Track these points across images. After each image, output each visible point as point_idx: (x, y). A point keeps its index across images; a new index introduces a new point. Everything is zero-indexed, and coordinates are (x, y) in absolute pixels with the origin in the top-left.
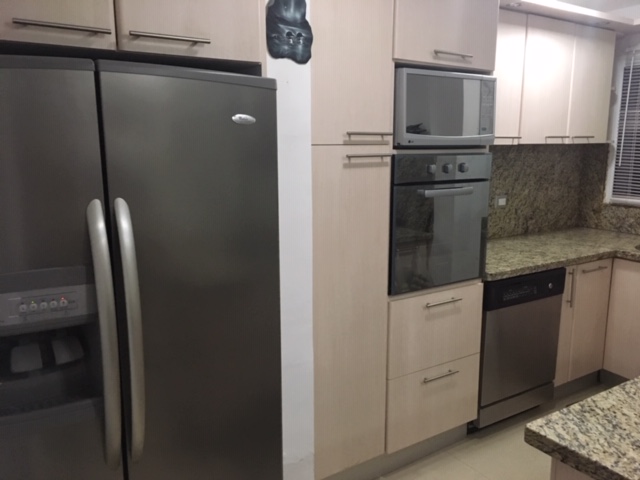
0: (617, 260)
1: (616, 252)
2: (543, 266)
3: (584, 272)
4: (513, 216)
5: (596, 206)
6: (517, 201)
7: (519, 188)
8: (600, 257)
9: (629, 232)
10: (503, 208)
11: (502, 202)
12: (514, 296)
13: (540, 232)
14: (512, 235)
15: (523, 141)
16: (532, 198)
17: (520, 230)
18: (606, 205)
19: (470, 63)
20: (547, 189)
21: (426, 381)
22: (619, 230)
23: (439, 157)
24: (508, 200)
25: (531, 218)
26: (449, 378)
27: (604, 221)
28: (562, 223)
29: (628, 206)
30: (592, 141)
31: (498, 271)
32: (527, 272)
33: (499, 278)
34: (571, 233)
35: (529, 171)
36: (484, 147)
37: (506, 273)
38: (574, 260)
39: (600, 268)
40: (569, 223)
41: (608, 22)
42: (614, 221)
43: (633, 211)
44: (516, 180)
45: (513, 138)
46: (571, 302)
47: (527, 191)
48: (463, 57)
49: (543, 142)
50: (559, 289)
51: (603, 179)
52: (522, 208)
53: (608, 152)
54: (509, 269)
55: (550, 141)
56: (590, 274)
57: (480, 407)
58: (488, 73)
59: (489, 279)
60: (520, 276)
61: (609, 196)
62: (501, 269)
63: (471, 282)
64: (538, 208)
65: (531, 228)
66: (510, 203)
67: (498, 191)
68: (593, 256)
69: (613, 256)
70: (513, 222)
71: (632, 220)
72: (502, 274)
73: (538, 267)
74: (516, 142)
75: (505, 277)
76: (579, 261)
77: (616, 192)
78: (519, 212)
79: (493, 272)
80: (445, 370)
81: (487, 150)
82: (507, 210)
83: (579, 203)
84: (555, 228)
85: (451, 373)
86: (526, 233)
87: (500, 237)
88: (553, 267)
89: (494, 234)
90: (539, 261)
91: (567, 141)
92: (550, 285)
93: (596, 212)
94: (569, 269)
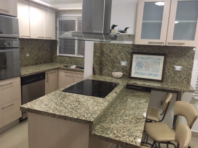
0: (59, 70)
1: (58, 68)
2: (39, 72)
3: (51, 73)
4: (32, 59)
5: (55, 56)
6: (33, 55)
7: (33, 51)
8: (55, 69)
9: (63, 63)
10: (29, 57)
11: (28, 55)
12: (31, 80)
13: (41, 64)
14: (32, 65)
15: (31, 38)
16: (37, 54)
17: (35, 63)
18: (58, 56)
19: (9, 13)
20: (42, 52)
21: (3, 108)
22: (61, 62)
23: (6, 41)
24: (30, 55)
25: (38, 60)
26: (11, 106)
27: (57, 60)
28: (47, 61)
29: (62, 56)
30: (51, 39)
31: (25, 74)
32: (34, 74)
33: (25, 76)
34: (49, 64)
35: (36, 46)
36: (16, 38)
37: (27, 74)
38: (47, 70)
39: (55, 72)
40: (49, 61)
41: (52, 8)
42: (60, 60)
43: (64, 58)
44: (32, 49)
45: (28, 36)
46: (47, 81)
47: (35, 52)
48: (6, 11)
49: (37, 38)
50: (44, 78)
51: (56, 49)
52: (35, 57)
53: (57, 42)
54: (28, 73)
55: (39, 38)
56: (52, 74)
57: (23, 113)
58: (16, 17)
59: (22, 76)
60: (32, 75)
61: (58, 54)
62: (26, 73)
63: (16, 78)
64: (39, 57)
65: (38, 63)
66: (31, 55)
67: (26, 52)
68: (53, 69)
69: (58, 69)
70: (32, 61)
71: (63, 60)
72: (26, 75)
73: (37, 72)
74: (29, 38)
75: (27, 75)
76: (49, 70)
77: (60, 53)
78: (34, 58)
79: (23, 74)
80: (10, 104)
81: (18, 39)
82: (30, 57)
83: (51, 56)
84: (45, 62)
85: (12, 105)
86: (36, 64)
87: (28, 65)
88: (41, 72)
89: (26, 65)
90: (38, 71)
91: (44, 39)
92: (41, 77)
93: (55, 58)
94: (46, 73)
